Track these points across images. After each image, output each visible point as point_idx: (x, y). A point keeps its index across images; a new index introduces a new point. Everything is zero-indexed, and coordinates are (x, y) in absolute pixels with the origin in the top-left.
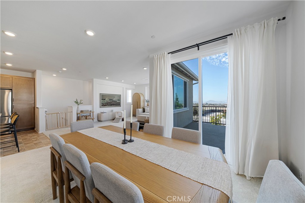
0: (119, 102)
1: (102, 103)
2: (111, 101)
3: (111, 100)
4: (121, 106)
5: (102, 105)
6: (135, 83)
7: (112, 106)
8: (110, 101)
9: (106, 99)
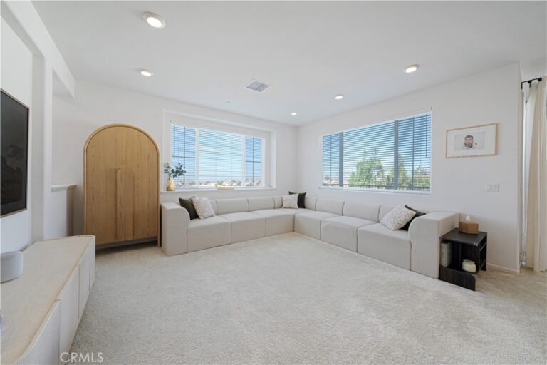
4: (25, 206)
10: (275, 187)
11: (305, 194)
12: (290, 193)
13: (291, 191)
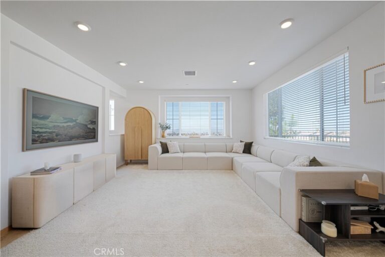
0: (94, 129)
1: (34, 132)
2: (71, 124)
3: (72, 121)
4: (97, 141)
5: (34, 141)
6: (141, 82)
7: (73, 141)
8: (65, 125)
9: (54, 117)
10: (231, 137)
11: (252, 143)
12: (241, 142)
13: (242, 140)
